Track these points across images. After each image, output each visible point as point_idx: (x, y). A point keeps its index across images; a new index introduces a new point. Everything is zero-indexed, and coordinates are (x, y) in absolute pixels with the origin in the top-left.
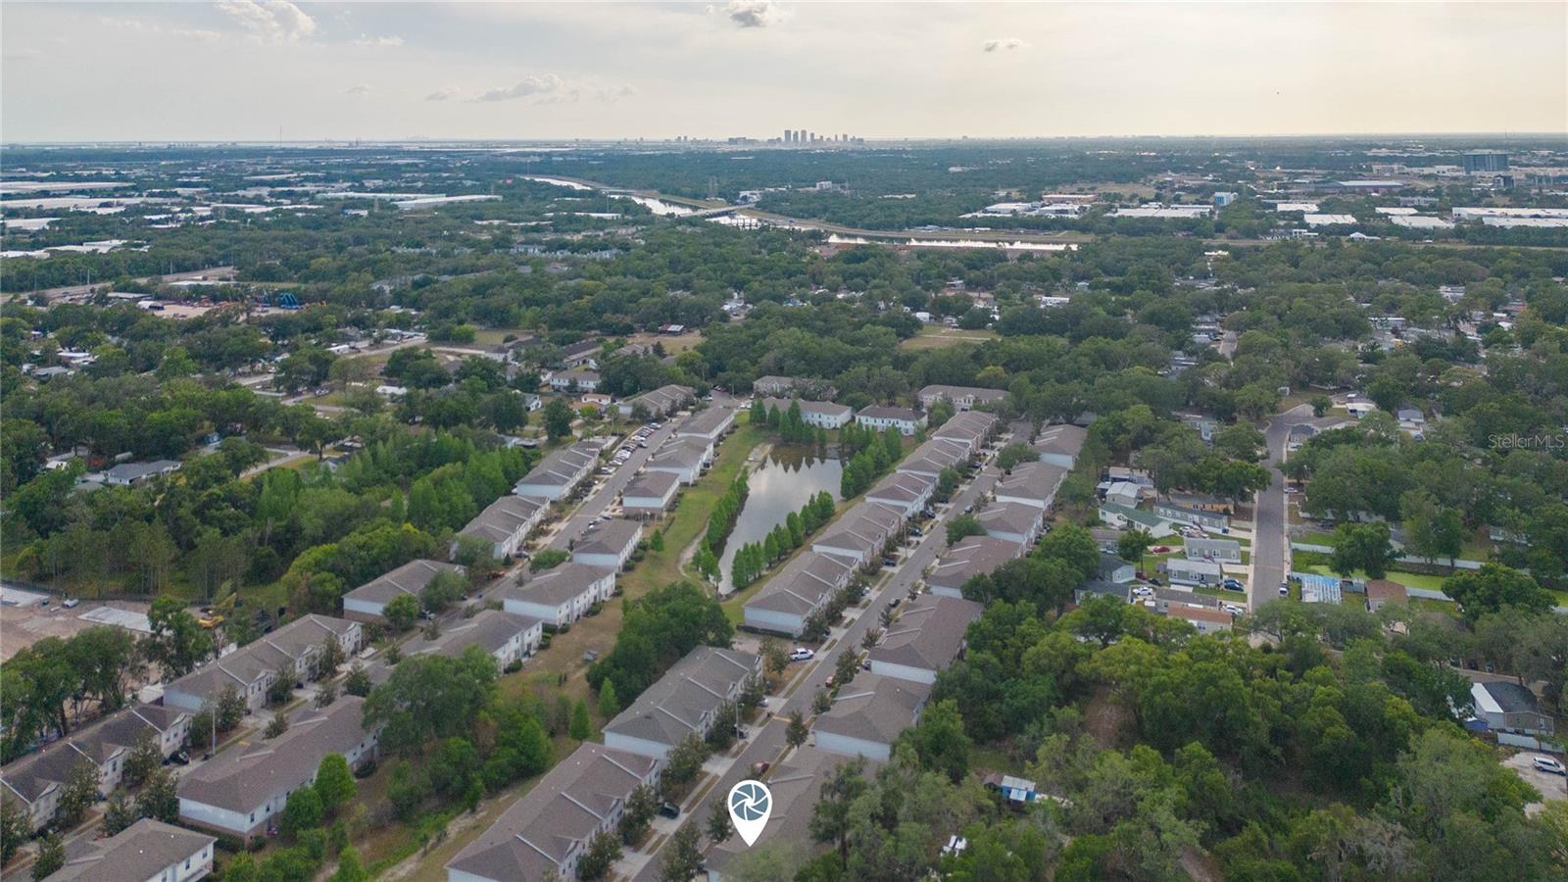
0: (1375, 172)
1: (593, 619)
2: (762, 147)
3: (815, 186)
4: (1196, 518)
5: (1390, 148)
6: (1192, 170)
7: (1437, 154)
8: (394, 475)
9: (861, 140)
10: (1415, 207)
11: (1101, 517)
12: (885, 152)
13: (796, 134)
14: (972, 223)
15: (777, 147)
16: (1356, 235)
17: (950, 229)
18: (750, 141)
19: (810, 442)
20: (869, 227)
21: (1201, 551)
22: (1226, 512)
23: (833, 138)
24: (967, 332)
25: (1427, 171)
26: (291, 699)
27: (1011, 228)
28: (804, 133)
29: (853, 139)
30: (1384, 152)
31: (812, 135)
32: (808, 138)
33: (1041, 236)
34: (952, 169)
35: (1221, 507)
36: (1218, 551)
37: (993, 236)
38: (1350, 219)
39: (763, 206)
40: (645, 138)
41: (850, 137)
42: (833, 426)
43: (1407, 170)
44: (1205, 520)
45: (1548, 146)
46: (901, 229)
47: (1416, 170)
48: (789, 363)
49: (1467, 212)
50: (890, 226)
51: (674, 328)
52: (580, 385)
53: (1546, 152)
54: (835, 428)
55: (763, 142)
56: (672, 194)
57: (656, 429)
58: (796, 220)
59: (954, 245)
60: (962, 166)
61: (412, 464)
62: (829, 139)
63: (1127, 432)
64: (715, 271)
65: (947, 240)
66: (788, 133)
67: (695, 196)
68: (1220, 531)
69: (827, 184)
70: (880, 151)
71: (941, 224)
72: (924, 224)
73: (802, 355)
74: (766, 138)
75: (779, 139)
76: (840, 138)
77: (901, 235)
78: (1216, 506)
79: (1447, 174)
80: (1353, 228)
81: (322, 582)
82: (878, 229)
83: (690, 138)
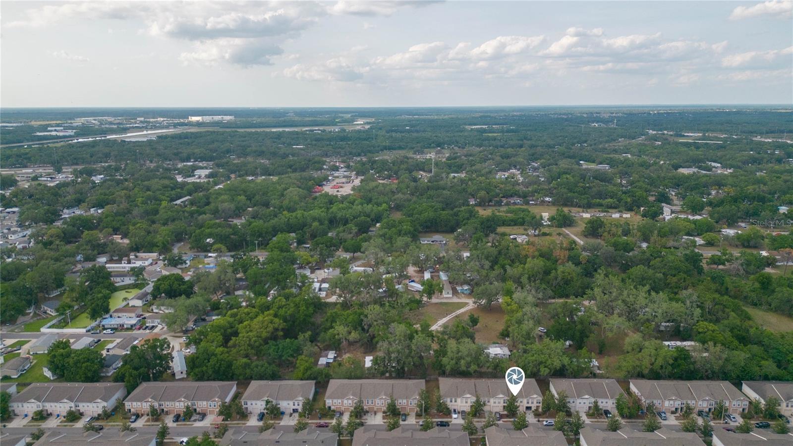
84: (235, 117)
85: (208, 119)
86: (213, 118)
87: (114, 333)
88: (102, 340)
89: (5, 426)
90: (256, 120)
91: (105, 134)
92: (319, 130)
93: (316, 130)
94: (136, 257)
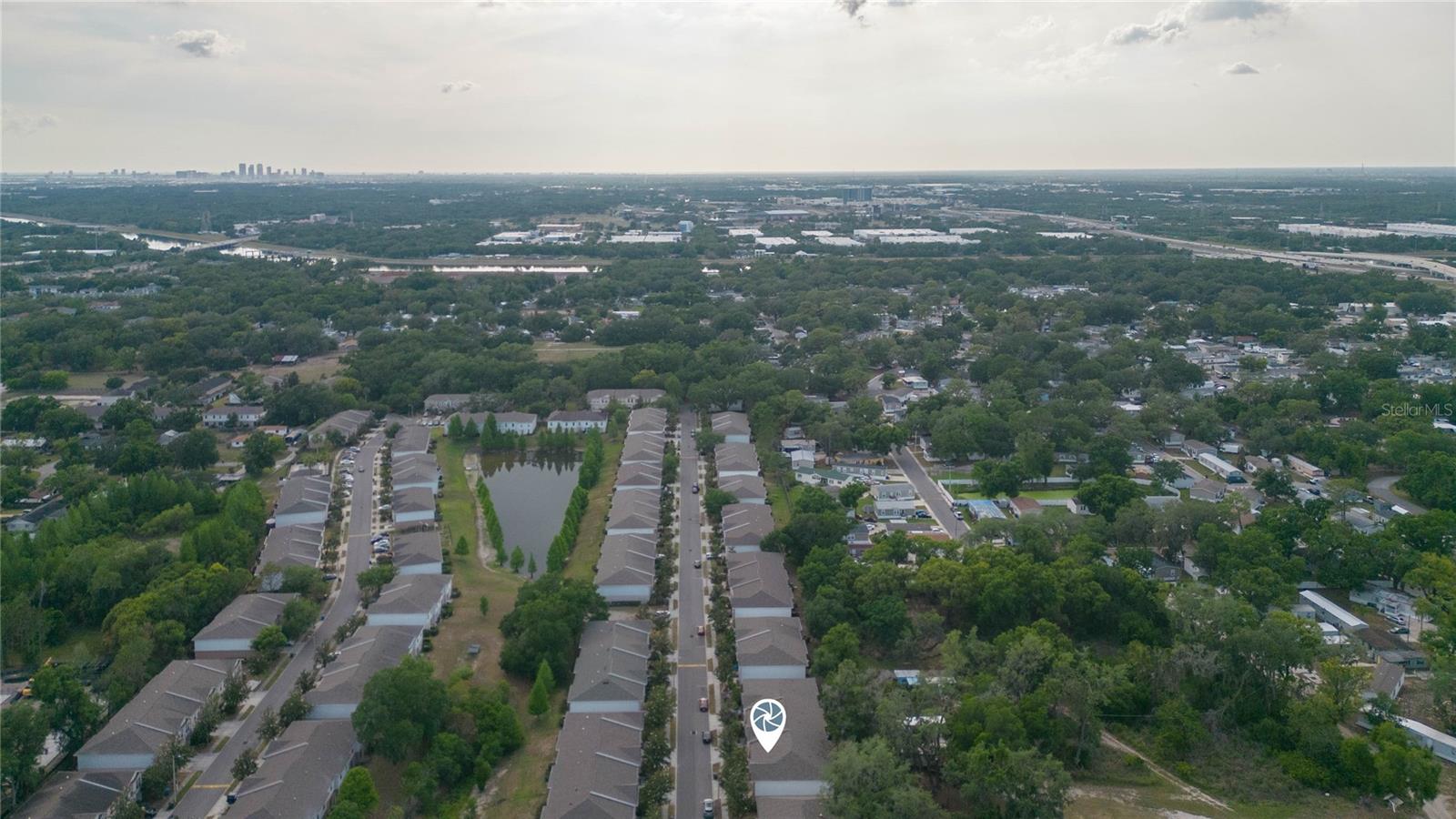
0: (779, 203)
1: (451, 620)
2: (216, 181)
3: (308, 218)
4: (866, 471)
5: (778, 184)
6: (642, 203)
7: (814, 188)
8: (113, 524)
9: (321, 174)
10: (829, 230)
11: (797, 479)
12: (349, 185)
13: (251, 168)
14: (492, 250)
15: (232, 180)
16: (800, 253)
17: (472, 256)
18: (200, 174)
19: (511, 448)
20: (394, 256)
21: (888, 493)
22: (879, 463)
23: (291, 172)
24: (569, 344)
25: (817, 202)
26: (211, 740)
27: (528, 254)
28: (260, 167)
29: (312, 173)
30: (775, 188)
31: (269, 169)
32: (265, 171)
33: (556, 260)
34: (431, 201)
35: (876, 461)
36: (900, 492)
37: (514, 262)
38: (789, 241)
39: (267, 238)
40: (75, 171)
41: (309, 171)
42: (526, 433)
43: (802, 201)
44: (873, 471)
45: (885, 182)
46: (426, 256)
47: (808, 201)
48: (455, 381)
49: (865, 233)
50: (416, 255)
51: (287, 358)
52: (240, 419)
53: (886, 187)
54: (528, 434)
55: (216, 176)
56: (155, 228)
57: (358, 452)
58: (314, 252)
59: (473, 270)
60: (440, 198)
61: (129, 511)
62: (287, 173)
63: (787, 412)
64: (288, 303)
65: (466, 266)
66: (242, 167)
67: (186, 230)
68: (884, 478)
69: (320, 216)
70: (344, 185)
71: (462, 252)
72: (447, 251)
73: (466, 372)
74: (219, 171)
75: (233, 173)
76: (299, 172)
77: (426, 262)
78: (872, 461)
79: (831, 204)
80: (795, 248)
81: (168, 630)
82: (403, 258)
83: (129, 171)
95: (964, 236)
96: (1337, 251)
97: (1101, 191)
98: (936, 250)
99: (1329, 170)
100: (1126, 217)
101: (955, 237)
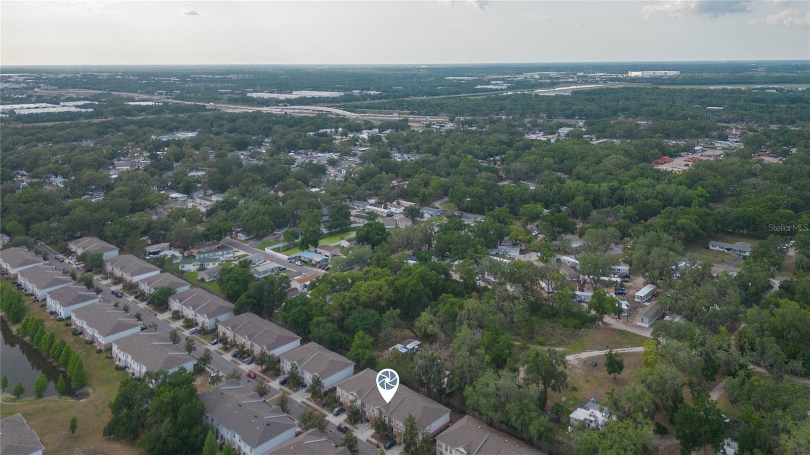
84: (681, 73)
85: (648, 74)
86: (654, 73)
87: (301, 266)
88: (288, 269)
89: (156, 315)
90: (706, 75)
91: (533, 88)
92: (773, 88)
93: (769, 89)
94: (399, 204)
95: (77, 106)
96: (285, 106)
97: (131, 77)
98: (68, 116)
99: (237, 65)
100: (164, 92)
101: (70, 107)
